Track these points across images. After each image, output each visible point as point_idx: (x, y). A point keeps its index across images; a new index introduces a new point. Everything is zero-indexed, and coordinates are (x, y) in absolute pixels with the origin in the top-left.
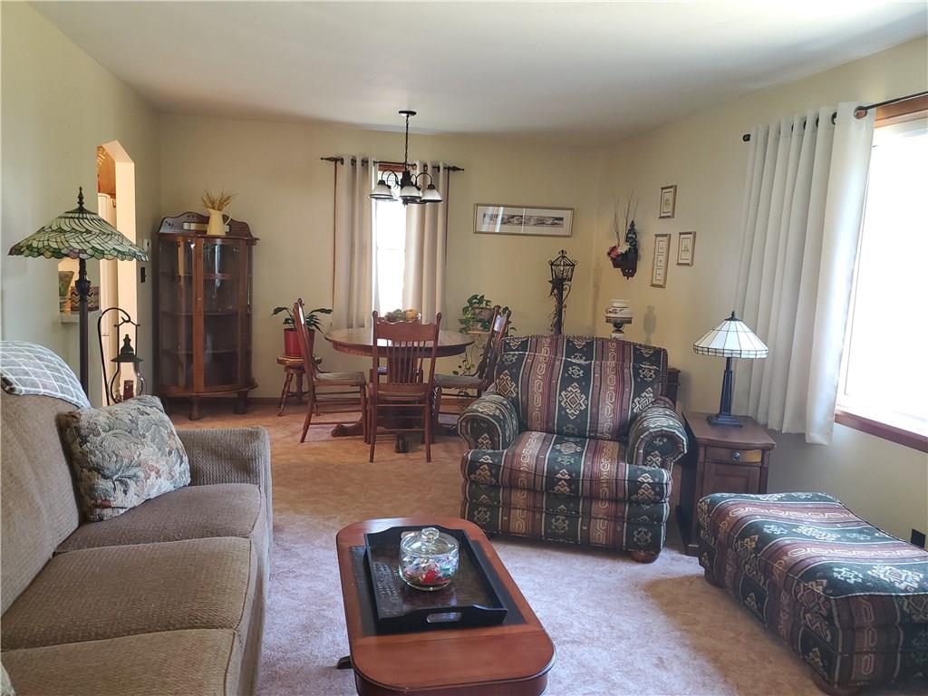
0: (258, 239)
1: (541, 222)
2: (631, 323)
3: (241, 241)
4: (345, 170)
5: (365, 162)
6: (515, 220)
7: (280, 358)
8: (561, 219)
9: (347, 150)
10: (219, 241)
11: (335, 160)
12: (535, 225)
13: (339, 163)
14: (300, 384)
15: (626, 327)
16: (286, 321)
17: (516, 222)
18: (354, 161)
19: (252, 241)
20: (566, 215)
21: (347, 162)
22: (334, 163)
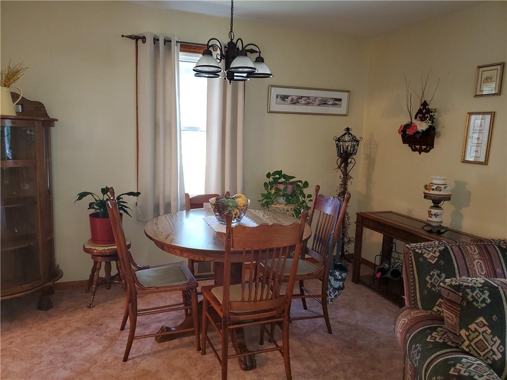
0: (57, 120)
1: (324, 103)
2: (449, 199)
3: (36, 123)
4: (146, 49)
5: (167, 41)
6: (302, 101)
7: (87, 247)
8: (340, 100)
9: (149, 28)
10: (8, 123)
11: (136, 38)
12: (319, 105)
13: (140, 41)
14: (108, 269)
15: (444, 204)
16: (91, 206)
17: (304, 102)
18: (156, 40)
19: (49, 123)
20: (344, 96)
21: (149, 40)
22: (135, 40)
